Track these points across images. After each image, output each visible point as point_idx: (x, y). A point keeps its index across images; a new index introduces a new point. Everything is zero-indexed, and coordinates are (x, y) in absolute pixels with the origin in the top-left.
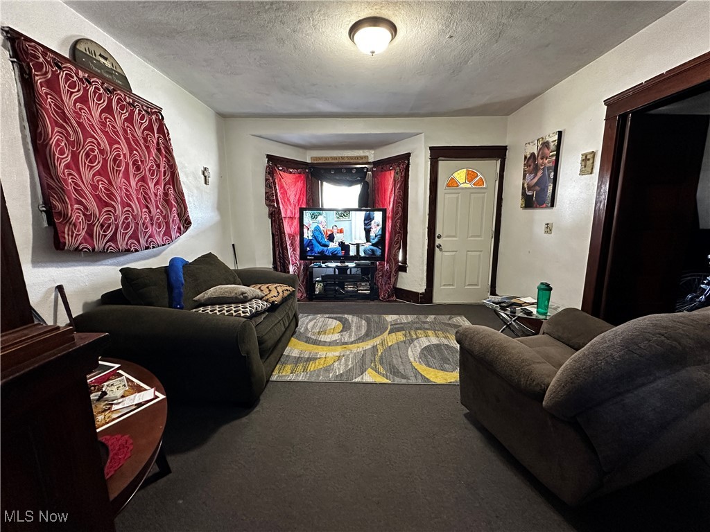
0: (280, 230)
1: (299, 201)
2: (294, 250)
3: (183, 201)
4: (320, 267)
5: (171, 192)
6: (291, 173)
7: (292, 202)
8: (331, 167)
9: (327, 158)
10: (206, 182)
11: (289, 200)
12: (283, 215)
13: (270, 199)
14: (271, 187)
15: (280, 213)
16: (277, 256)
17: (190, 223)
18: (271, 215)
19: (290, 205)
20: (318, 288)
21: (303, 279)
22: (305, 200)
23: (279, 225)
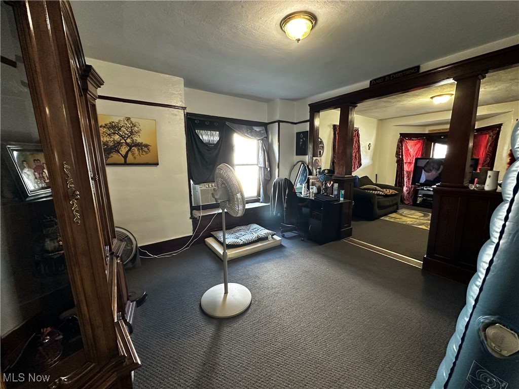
0: (401, 168)
1: (416, 154)
2: (409, 179)
3: (360, 157)
4: (423, 189)
5: (357, 155)
6: (413, 140)
7: (412, 155)
8: (441, 134)
9: (439, 130)
10: (369, 149)
11: (410, 154)
12: (405, 161)
13: (399, 153)
14: (400, 148)
15: (403, 160)
16: (398, 181)
17: (361, 165)
18: (398, 162)
19: (410, 156)
20: (419, 200)
21: (412, 195)
22: (420, 153)
23: (402, 167)
